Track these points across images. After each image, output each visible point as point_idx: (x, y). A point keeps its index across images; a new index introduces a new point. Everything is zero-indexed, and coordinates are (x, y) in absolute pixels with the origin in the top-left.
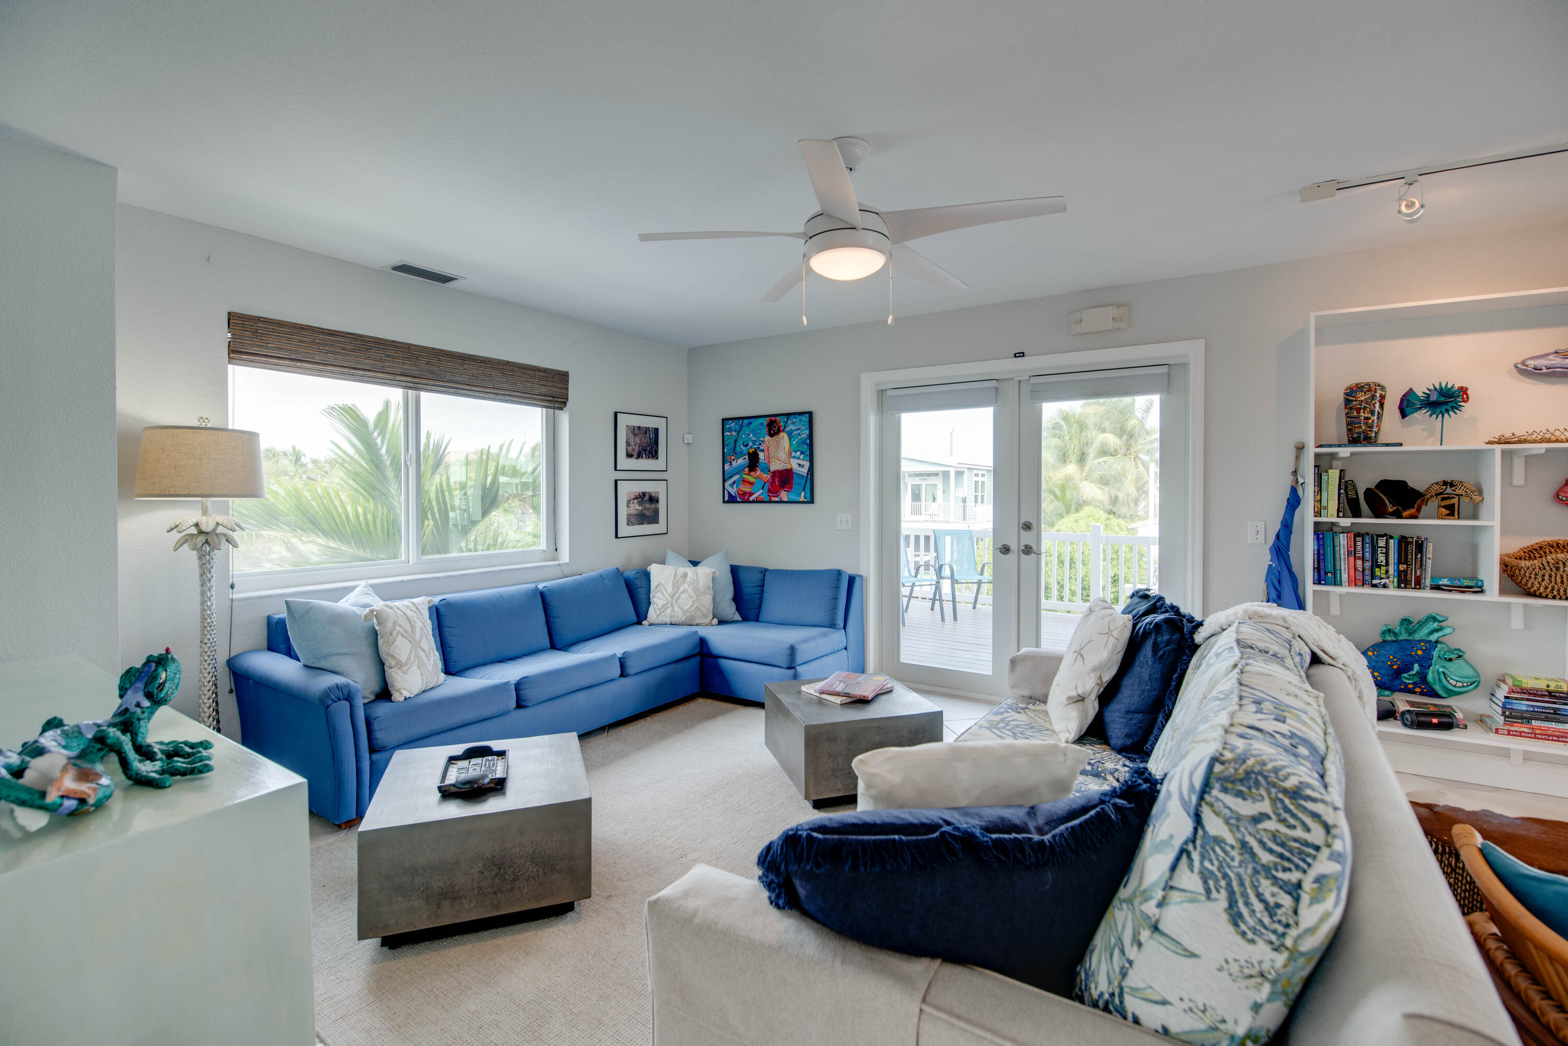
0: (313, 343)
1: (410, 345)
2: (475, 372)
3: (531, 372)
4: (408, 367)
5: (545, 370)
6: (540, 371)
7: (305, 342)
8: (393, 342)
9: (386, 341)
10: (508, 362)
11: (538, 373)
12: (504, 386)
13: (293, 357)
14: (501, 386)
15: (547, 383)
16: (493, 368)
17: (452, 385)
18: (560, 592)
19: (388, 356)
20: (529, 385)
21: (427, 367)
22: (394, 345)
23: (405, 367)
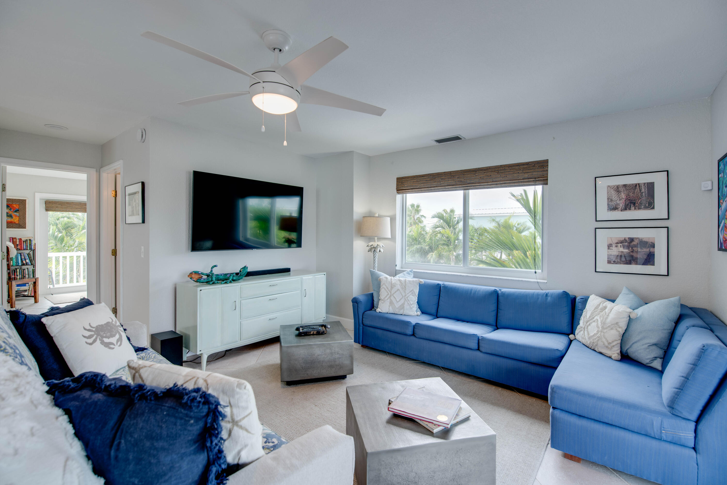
0: (417, 181)
1: (451, 172)
2: (482, 176)
3: (517, 167)
4: (451, 182)
5: (527, 164)
6: (524, 165)
7: (415, 182)
8: (444, 172)
9: (442, 173)
10: (501, 166)
11: (522, 167)
12: (499, 179)
13: (411, 188)
14: (497, 179)
15: (529, 171)
16: (492, 171)
17: (470, 185)
18: (509, 297)
19: (442, 179)
20: (515, 175)
21: (458, 179)
22: (445, 174)
23: (449, 182)
